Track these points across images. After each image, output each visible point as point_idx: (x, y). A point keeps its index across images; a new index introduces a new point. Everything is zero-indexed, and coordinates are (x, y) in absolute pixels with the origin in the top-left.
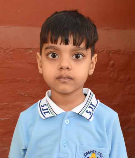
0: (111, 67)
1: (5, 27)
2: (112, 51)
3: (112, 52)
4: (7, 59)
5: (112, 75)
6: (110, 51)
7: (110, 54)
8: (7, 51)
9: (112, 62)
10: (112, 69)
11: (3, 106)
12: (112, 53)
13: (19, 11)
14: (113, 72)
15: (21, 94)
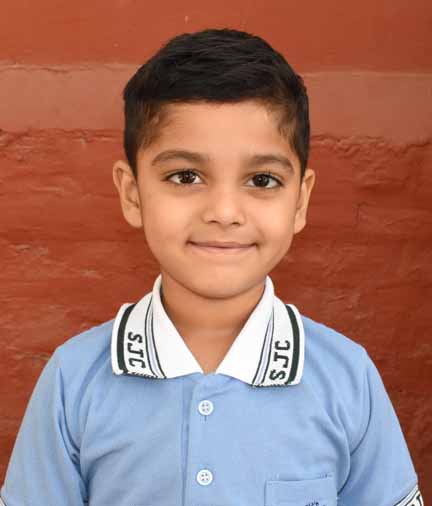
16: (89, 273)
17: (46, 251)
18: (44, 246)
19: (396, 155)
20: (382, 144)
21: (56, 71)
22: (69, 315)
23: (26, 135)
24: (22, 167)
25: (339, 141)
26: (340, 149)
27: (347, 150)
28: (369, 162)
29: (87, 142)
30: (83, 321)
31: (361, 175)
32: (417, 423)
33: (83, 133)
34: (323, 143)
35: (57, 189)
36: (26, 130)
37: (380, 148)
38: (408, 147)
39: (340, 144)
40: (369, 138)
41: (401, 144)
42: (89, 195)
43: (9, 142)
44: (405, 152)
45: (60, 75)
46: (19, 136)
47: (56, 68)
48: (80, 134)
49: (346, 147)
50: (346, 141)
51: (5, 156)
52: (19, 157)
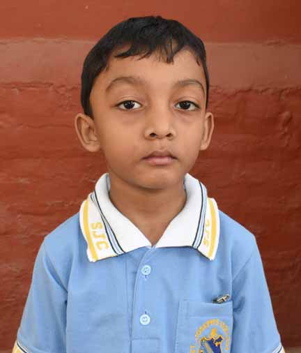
0: (284, 126)
1: (57, 40)
2: (286, 89)
3: (288, 91)
4: (61, 106)
5: (286, 142)
6: (282, 91)
7: (283, 98)
8: (62, 91)
9: (286, 114)
10: (286, 129)
11: (53, 205)
12: (287, 95)
13: (87, 7)
14: (288, 137)
15: (90, 180)
16: (22, 181)
19: (229, 98)
20: (220, 91)
22: (9, 209)
29: (20, 90)
30: (19, 213)
33: (17, 85)
37: (218, 93)
38: (236, 93)
42: (22, 126)
44: (235, 95)
48: (14, 86)
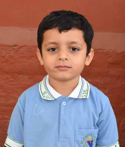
17: (27, 77)
18: (27, 76)
21: (31, 30)
23: (23, 46)
24: (22, 55)
25: (104, 50)
26: (104, 53)
27: (106, 53)
28: (111, 56)
31: (109, 59)
32: (122, 124)
34: (100, 51)
35: (31, 61)
36: (23, 45)
39: (104, 51)
40: (111, 50)
41: (120, 52)
43: (19, 48)
45: (32, 31)
46: (21, 47)
47: (31, 29)
49: (106, 52)
50: (106, 51)
51: (17, 52)
52: (21, 52)
